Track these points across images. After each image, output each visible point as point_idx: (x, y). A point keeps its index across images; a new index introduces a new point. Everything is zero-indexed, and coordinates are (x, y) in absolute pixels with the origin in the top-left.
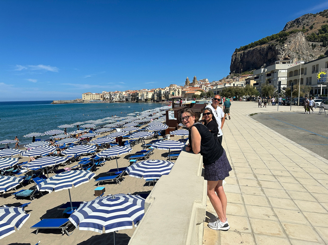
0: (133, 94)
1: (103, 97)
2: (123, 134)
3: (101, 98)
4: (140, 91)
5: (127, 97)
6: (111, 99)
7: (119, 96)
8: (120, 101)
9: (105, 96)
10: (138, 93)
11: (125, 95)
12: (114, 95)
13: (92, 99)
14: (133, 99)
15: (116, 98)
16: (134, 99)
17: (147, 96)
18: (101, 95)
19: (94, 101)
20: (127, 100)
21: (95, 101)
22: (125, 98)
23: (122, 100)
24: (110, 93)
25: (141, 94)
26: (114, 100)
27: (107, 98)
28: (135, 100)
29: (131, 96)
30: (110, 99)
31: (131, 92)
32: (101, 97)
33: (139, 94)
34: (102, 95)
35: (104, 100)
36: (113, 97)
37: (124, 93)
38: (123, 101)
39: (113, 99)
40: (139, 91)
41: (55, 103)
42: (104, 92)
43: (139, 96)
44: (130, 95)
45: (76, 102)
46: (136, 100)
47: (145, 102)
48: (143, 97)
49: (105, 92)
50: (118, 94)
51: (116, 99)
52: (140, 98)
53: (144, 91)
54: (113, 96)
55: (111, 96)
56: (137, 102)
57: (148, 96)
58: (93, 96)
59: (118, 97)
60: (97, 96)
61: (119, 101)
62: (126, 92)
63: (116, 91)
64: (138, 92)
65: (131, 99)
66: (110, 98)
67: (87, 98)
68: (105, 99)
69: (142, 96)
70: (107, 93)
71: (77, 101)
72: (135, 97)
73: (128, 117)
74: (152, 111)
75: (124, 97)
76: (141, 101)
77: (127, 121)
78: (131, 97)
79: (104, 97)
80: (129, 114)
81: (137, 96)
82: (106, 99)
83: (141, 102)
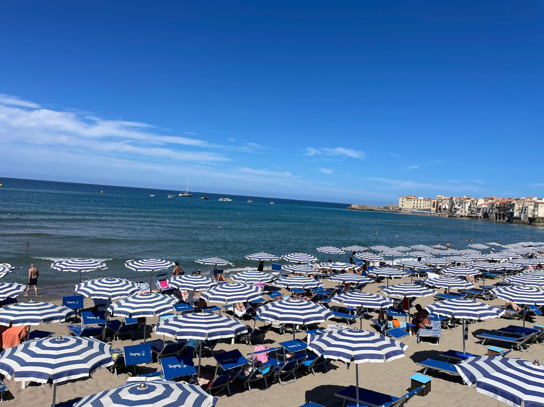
0: (502, 206)
1: (437, 206)
2: (422, 292)
3: (434, 207)
4: (519, 199)
5: (488, 210)
6: (452, 210)
7: (469, 207)
8: (470, 217)
9: (440, 204)
10: (514, 205)
11: (483, 206)
12: (458, 204)
13: (415, 207)
14: (500, 215)
15: (463, 211)
16: (503, 215)
17: (534, 211)
18: (433, 201)
19: (419, 211)
20: (486, 215)
21: (422, 211)
22: (481, 211)
23: (474, 214)
24: (452, 198)
25: (521, 206)
26: (458, 213)
27: (445, 209)
28: (504, 218)
29: (497, 208)
30: (450, 210)
31: (498, 200)
32: (434, 205)
33: (517, 207)
34: (436, 201)
35: (438, 211)
36: (458, 207)
37: (481, 202)
38: (477, 217)
39: (455, 212)
40: (517, 200)
41: (353, 209)
42: (440, 196)
43: (515, 210)
44: (495, 205)
45: (388, 210)
46: (507, 219)
47: (529, 224)
48: (524, 213)
49: (443, 197)
50: (469, 203)
51: (463, 213)
52: (516, 214)
53: (529, 200)
54: (456, 206)
55: (452, 204)
56: (507, 221)
57: (536, 213)
58: (419, 202)
59: (467, 208)
60: (426, 203)
61: (467, 217)
62: (486, 199)
63: (465, 197)
64: (515, 202)
65: (496, 214)
66: (451, 208)
67: (407, 206)
68: (440, 209)
69: (524, 210)
70: (446, 199)
71: (389, 208)
72: (505, 212)
73: (469, 251)
74: (536, 246)
75: (480, 209)
76: (518, 221)
77: (458, 259)
78: (496, 210)
79: (439, 206)
80: (474, 246)
81: (511, 211)
82: (442, 210)
83: (519, 223)
